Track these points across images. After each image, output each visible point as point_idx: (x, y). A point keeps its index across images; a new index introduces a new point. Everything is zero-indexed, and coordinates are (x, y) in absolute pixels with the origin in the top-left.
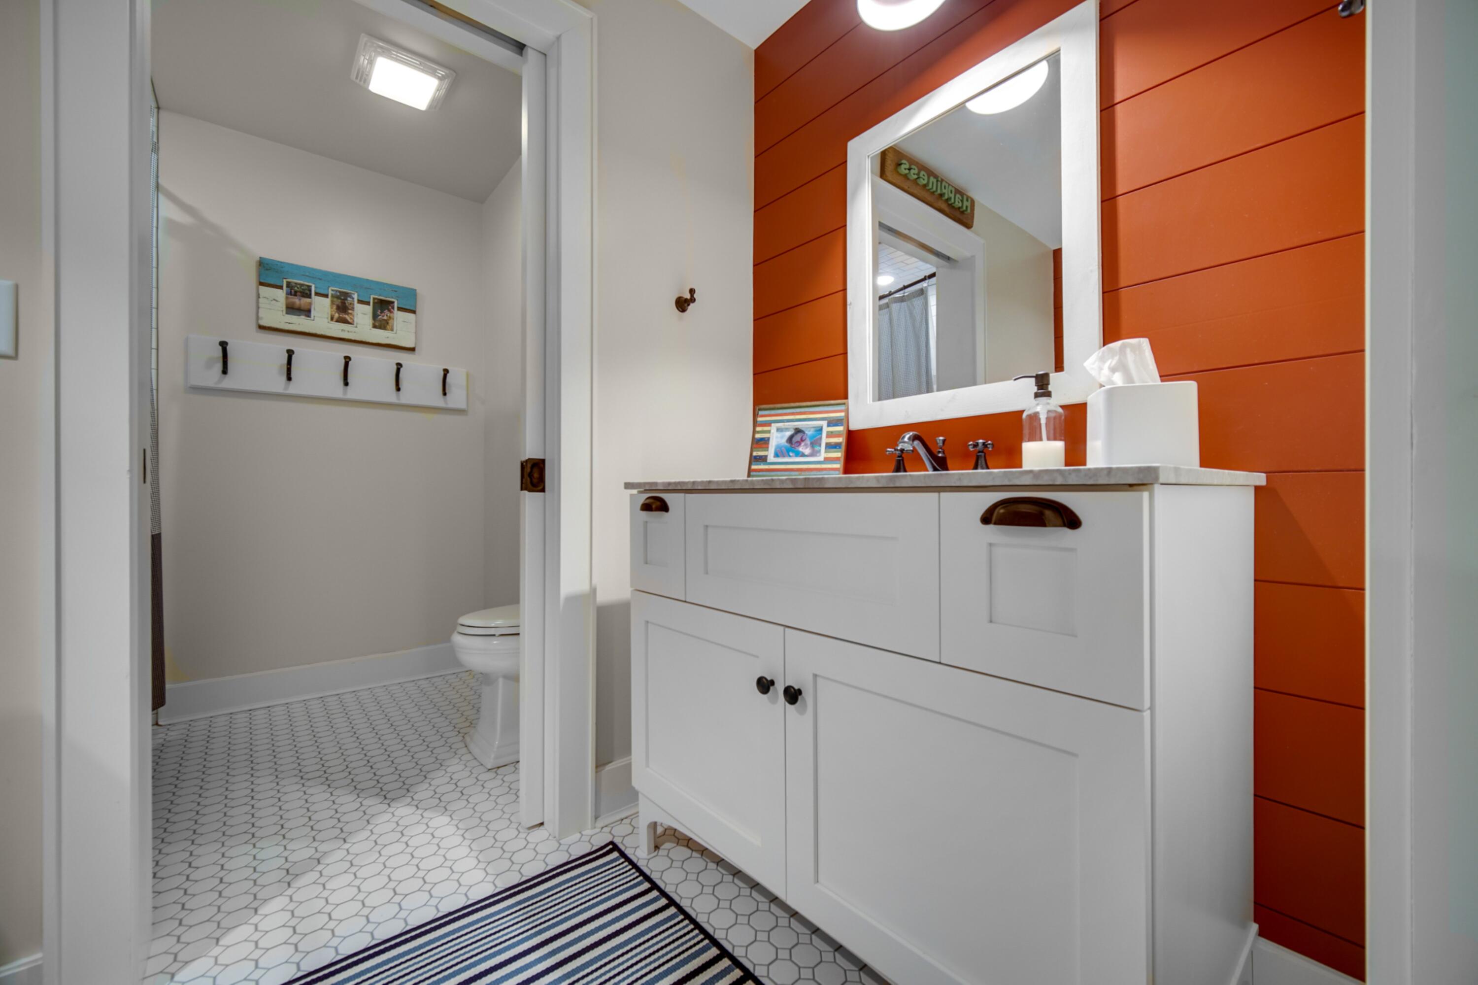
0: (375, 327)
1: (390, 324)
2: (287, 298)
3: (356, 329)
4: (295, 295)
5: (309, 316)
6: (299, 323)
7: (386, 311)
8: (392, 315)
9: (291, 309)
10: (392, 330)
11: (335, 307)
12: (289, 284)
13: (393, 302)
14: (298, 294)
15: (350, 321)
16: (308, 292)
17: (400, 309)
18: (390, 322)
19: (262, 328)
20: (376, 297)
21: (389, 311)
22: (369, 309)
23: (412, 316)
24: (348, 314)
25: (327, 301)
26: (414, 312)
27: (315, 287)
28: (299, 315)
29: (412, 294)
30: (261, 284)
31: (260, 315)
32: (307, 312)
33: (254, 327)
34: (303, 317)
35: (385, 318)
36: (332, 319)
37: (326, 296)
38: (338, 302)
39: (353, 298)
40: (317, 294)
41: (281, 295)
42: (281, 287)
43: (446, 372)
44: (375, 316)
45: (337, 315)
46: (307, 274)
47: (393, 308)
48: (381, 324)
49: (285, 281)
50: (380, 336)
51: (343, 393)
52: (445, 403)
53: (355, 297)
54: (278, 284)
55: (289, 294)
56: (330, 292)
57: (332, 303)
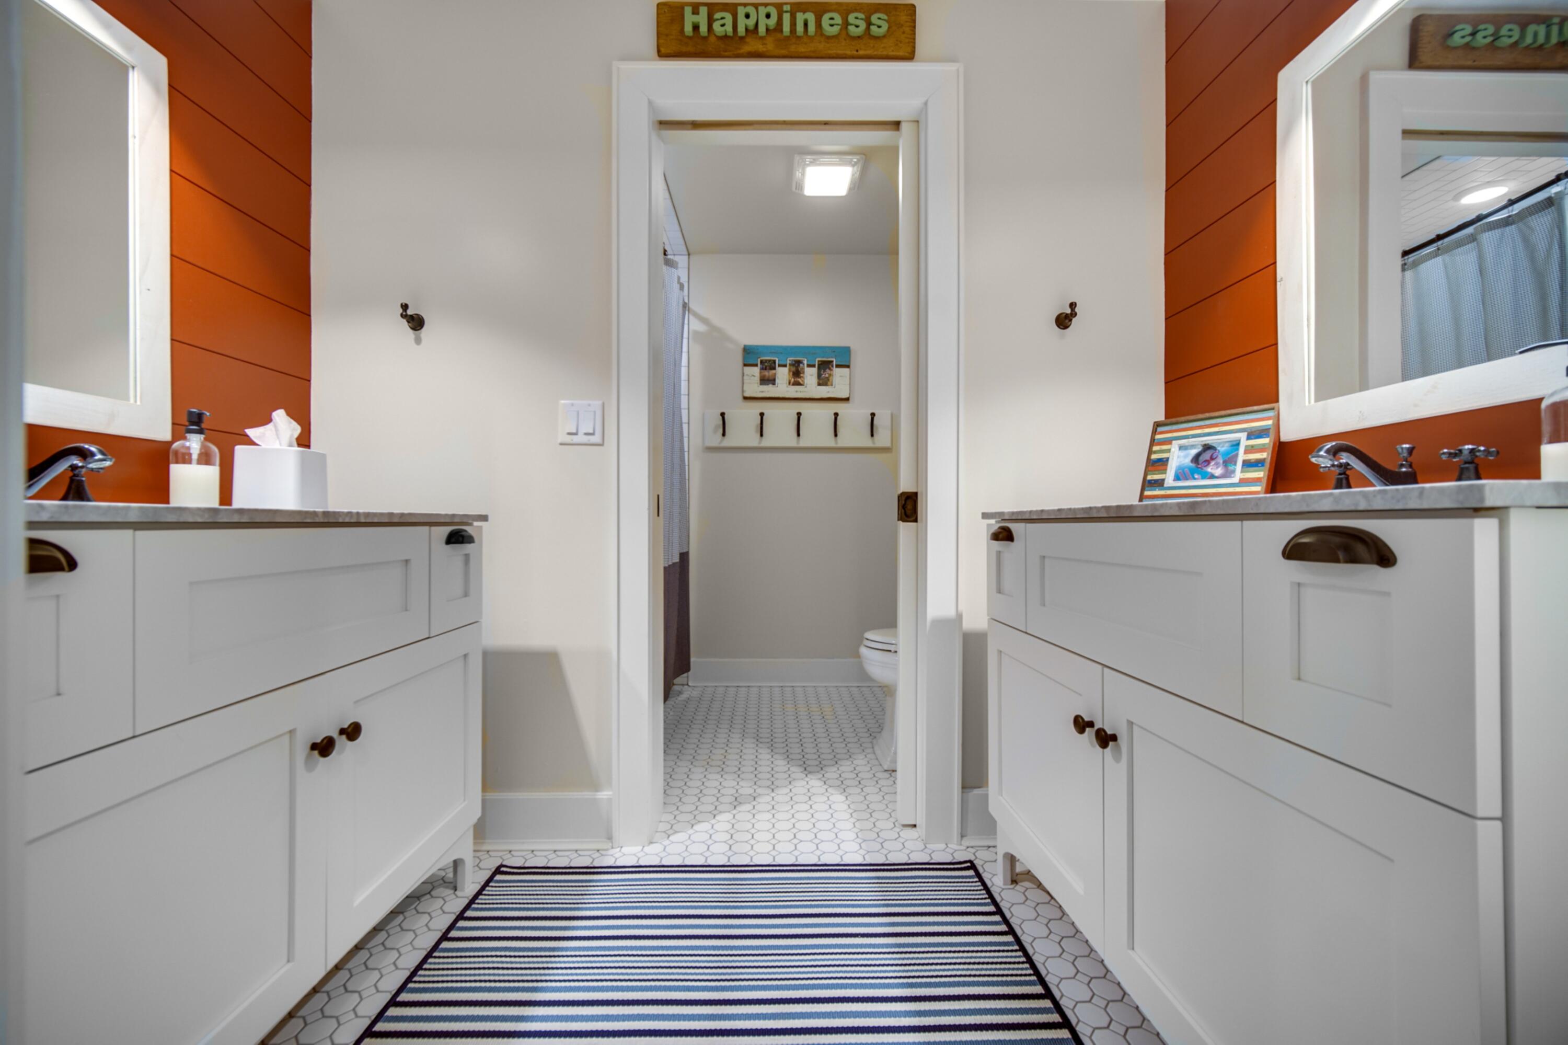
0: (819, 384)
1: (830, 380)
2: (761, 373)
3: (805, 389)
4: (766, 369)
5: (774, 384)
6: (769, 391)
7: (827, 370)
8: (831, 372)
9: (765, 381)
10: (832, 385)
11: (791, 373)
12: (762, 362)
13: (832, 362)
14: (768, 368)
15: (801, 382)
16: (773, 365)
17: (838, 366)
18: (831, 378)
19: (745, 398)
20: (820, 359)
21: (830, 369)
22: (814, 371)
23: (847, 370)
24: (800, 377)
25: (785, 371)
26: (848, 366)
27: (779, 361)
28: (768, 384)
29: (846, 351)
30: (745, 365)
31: (745, 389)
32: (772, 381)
33: (741, 398)
34: (771, 386)
35: (827, 375)
36: (789, 383)
37: (785, 366)
38: (793, 369)
39: (804, 364)
40: (780, 366)
41: (756, 371)
42: (756, 365)
43: (873, 415)
44: (819, 376)
45: (793, 380)
46: (773, 351)
47: (833, 366)
48: (823, 381)
49: (759, 360)
50: (824, 392)
51: (798, 442)
52: (874, 443)
53: (805, 362)
54: (755, 363)
55: (762, 369)
56: (788, 362)
57: (790, 370)
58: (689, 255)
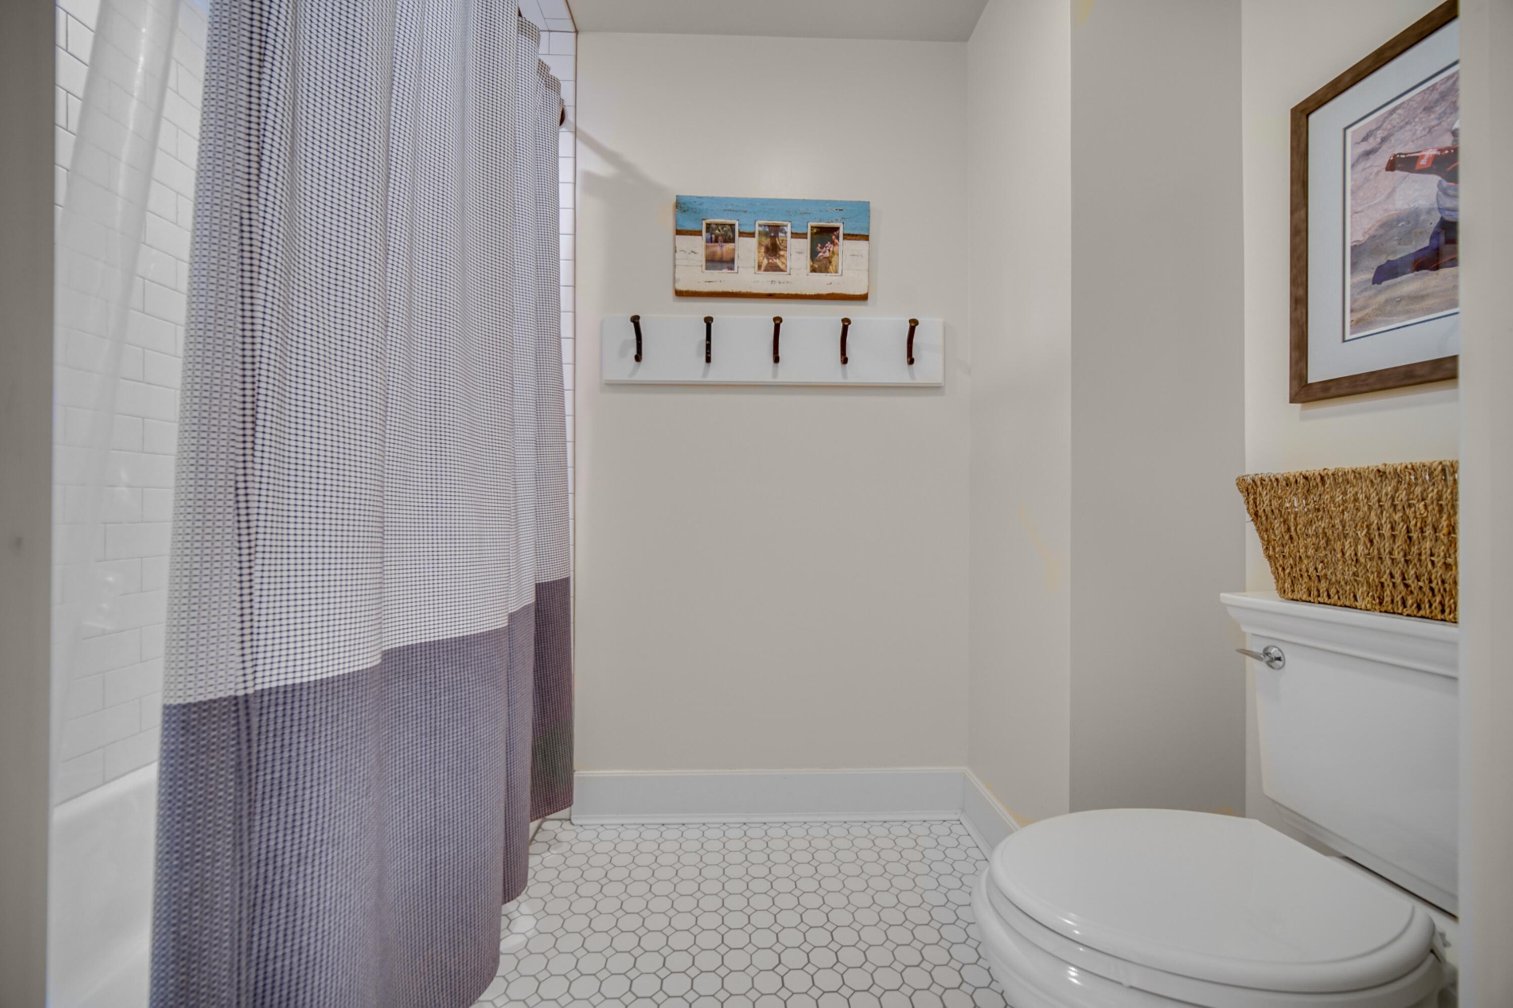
0: (814, 270)
1: (834, 263)
2: (707, 247)
3: (788, 278)
4: (716, 241)
5: (732, 269)
6: (722, 280)
7: (828, 244)
8: (836, 248)
9: (714, 262)
10: (836, 272)
11: (763, 250)
12: (708, 226)
13: (837, 229)
14: (720, 238)
15: (782, 266)
16: (730, 234)
17: (847, 236)
18: (834, 260)
19: (679, 294)
20: (815, 224)
21: (833, 243)
22: (805, 245)
23: (863, 244)
24: (779, 257)
25: (753, 242)
26: (866, 238)
27: (739, 225)
28: (721, 269)
29: (863, 209)
30: (679, 232)
31: (677, 276)
32: (728, 263)
33: (671, 293)
34: (725, 271)
35: (827, 254)
36: (760, 267)
37: (752, 235)
38: (767, 241)
39: (786, 233)
40: (742, 234)
41: (699, 243)
42: (699, 233)
43: (914, 324)
44: (814, 254)
45: (765, 261)
46: (730, 207)
47: (838, 238)
48: (820, 265)
49: (704, 223)
50: (822, 283)
51: (775, 375)
52: (912, 376)
53: (788, 229)
54: (698, 229)
55: (709, 241)
56: (757, 229)
57: (760, 244)
58: (577, 32)
